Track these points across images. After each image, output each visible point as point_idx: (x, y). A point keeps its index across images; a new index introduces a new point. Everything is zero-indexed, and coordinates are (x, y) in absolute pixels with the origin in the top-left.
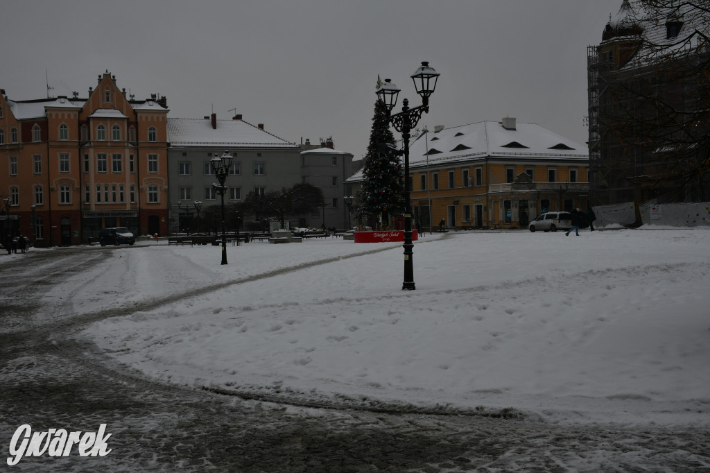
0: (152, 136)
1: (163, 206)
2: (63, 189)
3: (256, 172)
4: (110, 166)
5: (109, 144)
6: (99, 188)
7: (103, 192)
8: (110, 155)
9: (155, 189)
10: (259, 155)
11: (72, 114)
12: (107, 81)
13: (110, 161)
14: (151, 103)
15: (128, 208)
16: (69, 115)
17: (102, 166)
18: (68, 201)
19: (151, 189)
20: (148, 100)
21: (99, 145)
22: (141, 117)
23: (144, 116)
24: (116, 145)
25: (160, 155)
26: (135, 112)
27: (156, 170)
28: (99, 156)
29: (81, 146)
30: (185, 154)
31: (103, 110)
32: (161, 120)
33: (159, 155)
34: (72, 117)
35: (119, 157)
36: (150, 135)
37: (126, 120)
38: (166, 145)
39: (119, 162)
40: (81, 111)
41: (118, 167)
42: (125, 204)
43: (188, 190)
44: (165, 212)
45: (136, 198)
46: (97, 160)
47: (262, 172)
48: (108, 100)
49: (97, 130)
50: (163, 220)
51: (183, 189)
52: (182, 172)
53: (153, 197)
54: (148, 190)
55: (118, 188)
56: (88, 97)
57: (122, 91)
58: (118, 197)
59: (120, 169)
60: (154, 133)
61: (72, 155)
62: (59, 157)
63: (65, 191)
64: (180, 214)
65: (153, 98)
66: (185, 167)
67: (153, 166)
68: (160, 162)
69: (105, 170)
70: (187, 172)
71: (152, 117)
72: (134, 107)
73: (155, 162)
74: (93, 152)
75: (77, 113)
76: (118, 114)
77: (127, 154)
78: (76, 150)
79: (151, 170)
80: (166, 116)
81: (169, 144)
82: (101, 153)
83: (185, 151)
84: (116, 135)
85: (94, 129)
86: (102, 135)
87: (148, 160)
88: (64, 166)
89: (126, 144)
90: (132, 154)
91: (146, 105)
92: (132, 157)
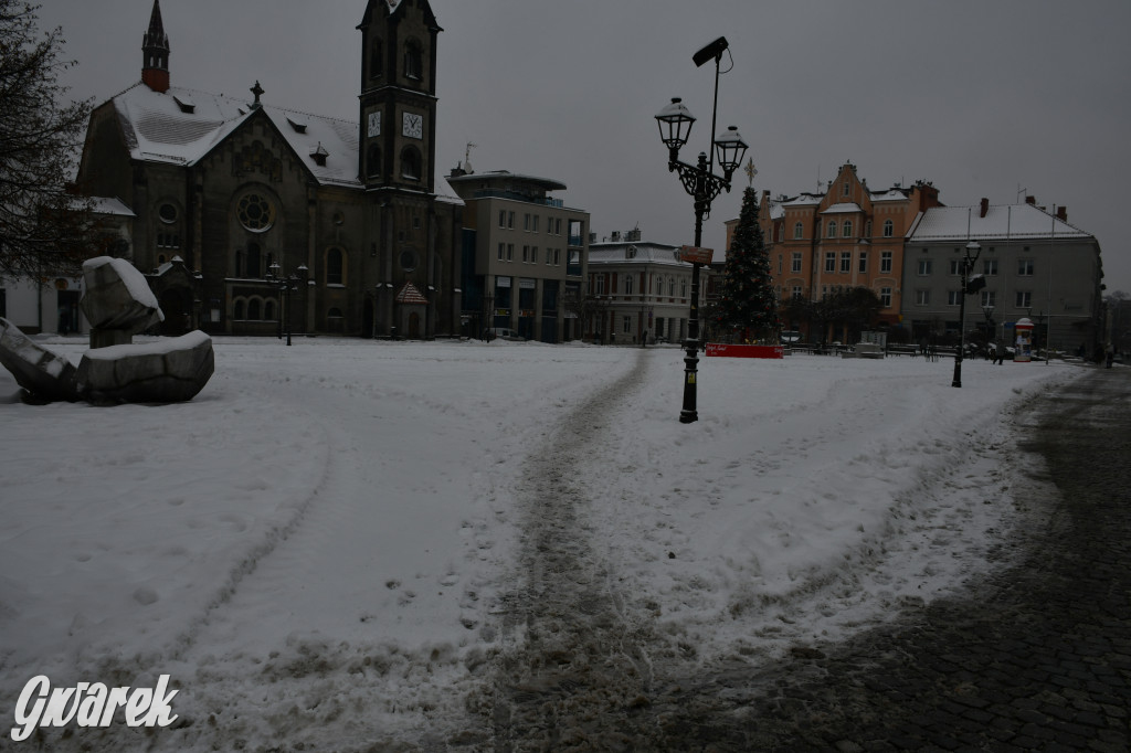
0: (889, 231)
1: (896, 311)
2: (795, 289)
3: (1022, 271)
4: (838, 265)
5: (838, 242)
6: (825, 290)
8: (838, 254)
9: (889, 291)
10: (1027, 249)
11: (807, 211)
12: (848, 171)
13: (839, 260)
14: (893, 192)
16: (805, 213)
17: (830, 266)
19: (884, 291)
20: (892, 189)
21: (830, 243)
22: (877, 210)
23: (880, 207)
24: (846, 242)
25: (896, 252)
26: (872, 204)
27: (889, 269)
28: (829, 255)
29: (814, 244)
30: (925, 250)
31: (840, 205)
32: (899, 211)
33: (893, 252)
34: (807, 214)
35: (848, 255)
36: (886, 229)
37: (857, 218)
39: (848, 261)
40: (817, 207)
41: (846, 266)
43: (927, 293)
44: (898, 320)
46: (826, 259)
47: (1029, 272)
48: (847, 193)
49: (828, 226)
51: (919, 292)
52: (921, 272)
53: (886, 300)
54: (880, 291)
56: (824, 193)
57: (861, 182)
59: (848, 269)
60: (891, 227)
61: (805, 252)
62: (792, 256)
63: (797, 291)
64: (914, 321)
65: (897, 188)
66: (926, 266)
67: (886, 265)
68: (895, 261)
69: (832, 269)
70: (928, 271)
71: (889, 209)
72: (873, 198)
73: (889, 261)
74: (820, 250)
75: (813, 210)
76: (852, 208)
77: (856, 253)
78: (809, 250)
79: (883, 269)
80: (906, 206)
81: (907, 239)
82: (831, 251)
83: (927, 247)
84: (848, 231)
85: (824, 226)
86: (832, 232)
87: (881, 258)
88: (797, 266)
89: (856, 241)
90: (864, 251)
91: (888, 194)
92: (863, 255)
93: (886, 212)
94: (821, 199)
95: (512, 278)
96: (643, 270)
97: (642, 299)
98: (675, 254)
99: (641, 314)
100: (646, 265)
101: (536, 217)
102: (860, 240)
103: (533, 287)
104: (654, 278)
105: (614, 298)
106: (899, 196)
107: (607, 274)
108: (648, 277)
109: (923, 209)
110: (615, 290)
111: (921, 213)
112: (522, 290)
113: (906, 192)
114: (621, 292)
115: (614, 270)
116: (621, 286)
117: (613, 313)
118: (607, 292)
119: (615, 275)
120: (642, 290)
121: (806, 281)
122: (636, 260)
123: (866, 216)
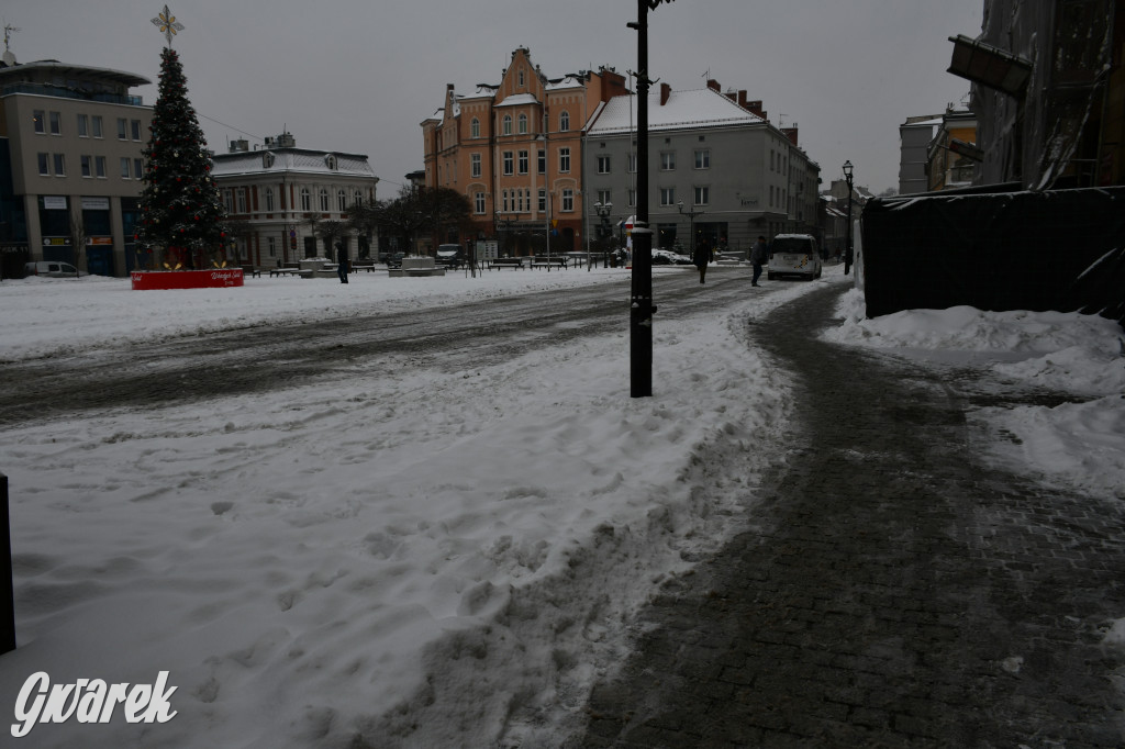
0: (565, 124)
1: (577, 216)
2: (478, 196)
3: (698, 165)
4: (517, 167)
5: (515, 139)
7: (509, 199)
8: (516, 153)
9: (570, 193)
11: (482, 105)
12: (521, 56)
13: (516, 160)
14: (568, 79)
15: (534, 218)
16: (480, 107)
17: (509, 167)
18: (483, 210)
19: (565, 194)
20: (567, 76)
21: (507, 141)
22: (552, 100)
23: (554, 97)
24: (522, 139)
25: (574, 147)
26: (548, 94)
27: (568, 168)
28: (506, 155)
29: (492, 143)
30: (603, 145)
31: (516, 96)
32: (573, 101)
33: (570, 149)
34: (483, 109)
35: (526, 154)
36: (563, 123)
37: (532, 111)
38: (579, 135)
39: (526, 161)
40: (493, 100)
41: (524, 167)
42: (530, 214)
43: (609, 195)
44: (581, 223)
45: (548, 206)
46: (504, 159)
47: (706, 164)
48: (521, 82)
49: (503, 121)
50: (578, 234)
51: (601, 194)
52: (601, 170)
53: (568, 204)
54: (562, 194)
55: (524, 194)
56: (499, 83)
57: (535, 68)
58: (524, 204)
59: (527, 171)
60: (567, 120)
61: (484, 153)
62: (471, 158)
63: (480, 199)
66: (605, 163)
67: (565, 164)
68: (573, 157)
69: (511, 171)
70: (608, 170)
71: (564, 99)
72: (549, 87)
73: (568, 158)
74: (498, 151)
75: (487, 104)
76: (527, 99)
77: (533, 150)
78: (487, 150)
79: (563, 169)
80: (581, 95)
81: (583, 133)
82: (508, 151)
83: (604, 141)
84: (523, 126)
85: (499, 122)
86: (508, 127)
87: (560, 156)
88: (477, 169)
89: (532, 137)
90: (541, 149)
91: (563, 82)
92: (541, 153)
93: (561, 102)
94: (496, 90)
95: (68, 198)
96: (281, 180)
97: (284, 216)
98: (326, 160)
99: (284, 233)
100: (283, 175)
101: (98, 119)
102: (537, 136)
103: (106, 207)
104: (296, 190)
105: (256, 217)
106: (574, 83)
107: (247, 188)
108: (288, 189)
109: (606, 98)
110: (256, 208)
111: (602, 103)
112: (86, 213)
113: (580, 80)
114: (263, 210)
115: (254, 183)
116: (262, 201)
117: (257, 233)
118: (249, 210)
119: (255, 188)
120: (283, 206)
121: (487, 186)
122: (273, 169)
123: (540, 108)
